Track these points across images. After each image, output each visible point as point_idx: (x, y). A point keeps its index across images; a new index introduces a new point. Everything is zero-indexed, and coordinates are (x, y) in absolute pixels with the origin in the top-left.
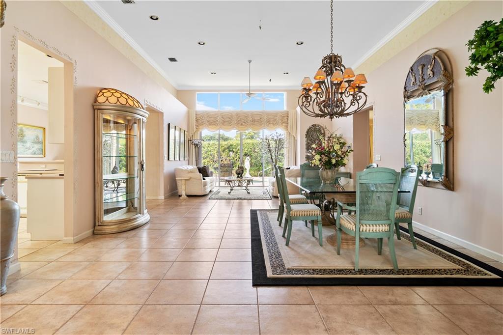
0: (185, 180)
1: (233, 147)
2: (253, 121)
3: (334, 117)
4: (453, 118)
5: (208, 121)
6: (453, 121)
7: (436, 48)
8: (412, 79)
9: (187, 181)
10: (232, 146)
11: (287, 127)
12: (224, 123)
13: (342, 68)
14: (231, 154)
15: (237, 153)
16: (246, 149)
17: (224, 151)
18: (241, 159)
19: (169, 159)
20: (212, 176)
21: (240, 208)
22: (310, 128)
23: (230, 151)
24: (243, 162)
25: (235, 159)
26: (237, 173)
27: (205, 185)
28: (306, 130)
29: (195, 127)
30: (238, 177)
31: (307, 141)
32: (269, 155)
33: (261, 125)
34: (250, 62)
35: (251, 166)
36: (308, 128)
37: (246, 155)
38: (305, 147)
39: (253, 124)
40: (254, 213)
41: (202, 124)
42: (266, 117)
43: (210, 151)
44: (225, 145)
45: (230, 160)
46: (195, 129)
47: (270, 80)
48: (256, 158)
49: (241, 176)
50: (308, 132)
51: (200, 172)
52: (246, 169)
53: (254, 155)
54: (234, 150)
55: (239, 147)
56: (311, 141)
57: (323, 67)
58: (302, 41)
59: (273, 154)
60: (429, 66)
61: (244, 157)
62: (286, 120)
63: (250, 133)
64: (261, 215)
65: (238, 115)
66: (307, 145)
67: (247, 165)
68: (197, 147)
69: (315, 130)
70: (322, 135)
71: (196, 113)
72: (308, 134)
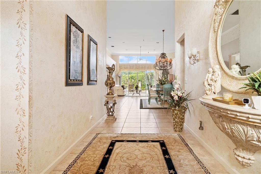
0: (117, 90)
1: (134, 77)
2: (142, 67)
9: (118, 90)
12: (130, 68)
14: (133, 80)
15: (135, 80)
16: (139, 78)
17: (129, 79)
18: (137, 82)
20: (126, 89)
21: (137, 99)
24: (138, 84)
25: (135, 82)
26: (136, 88)
27: (124, 92)
30: (136, 89)
32: (148, 81)
33: (145, 69)
34: (140, 47)
35: (141, 86)
39: (142, 69)
40: (141, 100)
41: (122, 68)
43: (123, 79)
44: (130, 76)
45: (132, 83)
46: (119, 71)
49: (137, 89)
51: (122, 87)
52: (139, 87)
53: (143, 81)
54: (134, 78)
55: (136, 77)
57: (161, 56)
59: (150, 81)
61: (139, 82)
64: (144, 101)
65: (136, 65)
67: (140, 85)
68: (120, 78)
69: (166, 71)
70: (168, 73)
71: (119, 64)
72: (163, 73)
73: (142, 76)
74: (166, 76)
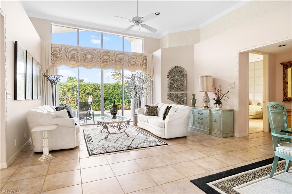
2: (116, 60)
5: (66, 56)
10: (76, 86)
11: (146, 68)
12: (85, 60)
14: (75, 93)
15: (80, 92)
17: (68, 90)
19: (15, 98)
22: (172, 69)
23: (74, 90)
28: (168, 71)
29: (50, 61)
30: (114, 117)
31: (169, 81)
33: (122, 65)
36: (171, 69)
37: (88, 94)
38: (166, 86)
41: (60, 58)
42: (127, 58)
44: (70, 85)
46: (50, 64)
48: (97, 96)
50: (170, 73)
56: (173, 81)
62: (145, 62)
65: (100, 53)
66: (168, 84)
68: (54, 84)
69: (177, 71)
70: (184, 76)
71: (51, 46)
72: (170, 74)
73: (94, 86)
74: (179, 82)
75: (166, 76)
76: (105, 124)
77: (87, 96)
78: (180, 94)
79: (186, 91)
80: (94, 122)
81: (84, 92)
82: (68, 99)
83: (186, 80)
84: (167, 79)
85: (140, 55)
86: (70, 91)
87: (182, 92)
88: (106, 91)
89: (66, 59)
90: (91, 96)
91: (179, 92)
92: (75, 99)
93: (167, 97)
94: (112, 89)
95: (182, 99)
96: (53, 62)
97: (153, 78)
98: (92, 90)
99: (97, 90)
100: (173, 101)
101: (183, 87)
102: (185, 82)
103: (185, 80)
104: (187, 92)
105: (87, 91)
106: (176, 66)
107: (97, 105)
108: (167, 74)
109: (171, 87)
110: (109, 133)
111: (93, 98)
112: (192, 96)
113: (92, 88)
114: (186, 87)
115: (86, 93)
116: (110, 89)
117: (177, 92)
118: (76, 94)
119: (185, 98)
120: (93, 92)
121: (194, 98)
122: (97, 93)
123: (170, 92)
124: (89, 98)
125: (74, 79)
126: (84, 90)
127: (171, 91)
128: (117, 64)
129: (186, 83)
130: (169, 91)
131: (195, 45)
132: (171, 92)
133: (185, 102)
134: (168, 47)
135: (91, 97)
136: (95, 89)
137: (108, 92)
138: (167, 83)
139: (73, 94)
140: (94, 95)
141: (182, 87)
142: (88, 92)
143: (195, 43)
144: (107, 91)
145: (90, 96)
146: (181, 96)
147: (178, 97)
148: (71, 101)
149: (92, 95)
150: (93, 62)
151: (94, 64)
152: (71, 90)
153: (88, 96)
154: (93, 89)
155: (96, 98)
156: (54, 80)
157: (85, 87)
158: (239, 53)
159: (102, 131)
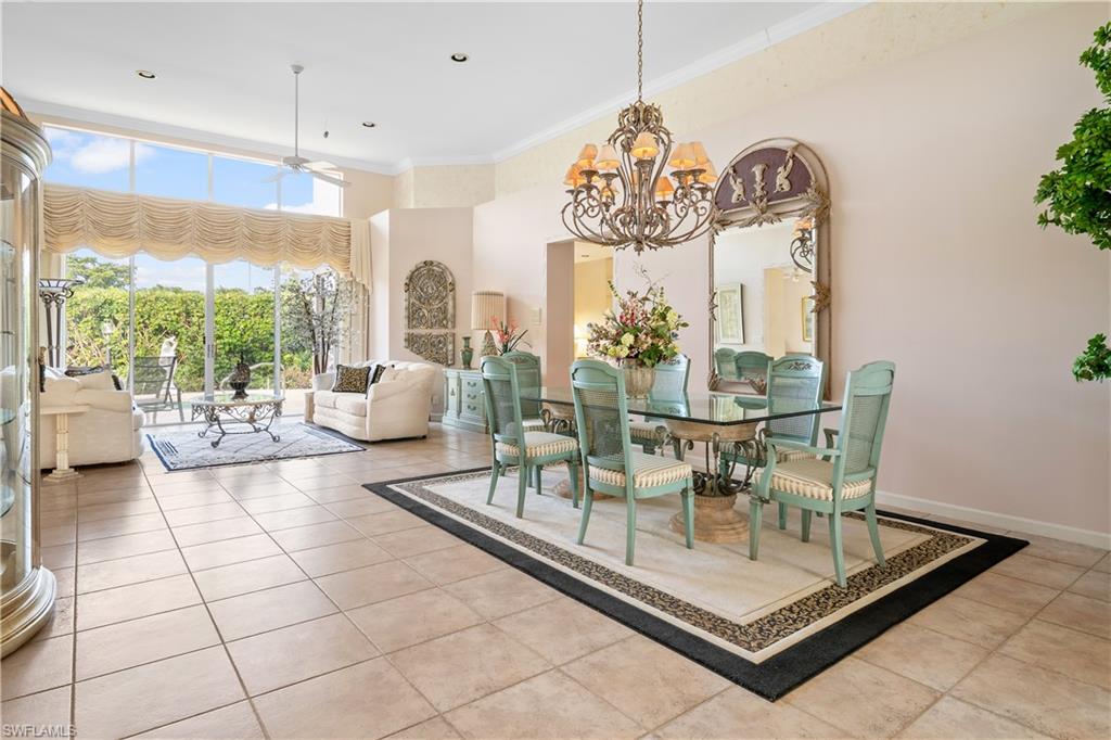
2: (253, 237)
3: (646, 248)
4: (830, 270)
5: (94, 222)
6: (830, 274)
7: (792, 139)
8: (734, 187)
10: (111, 303)
11: (348, 261)
12: (154, 235)
13: (661, 134)
14: (107, 327)
17: (79, 319)
22: (418, 269)
23: (101, 319)
25: (124, 342)
28: (407, 273)
31: (408, 300)
33: (275, 250)
34: (298, 70)
36: (413, 268)
37: (159, 330)
38: (403, 313)
39: (252, 247)
42: (290, 230)
44: (85, 300)
47: (326, 134)
48: (193, 340)
50: (411, 279)
54: (118, 316)
56: (419, 299)
58: (467, 54)
60: (781, 169)
62: (345, 244)
63: (101, 271)
65: (203, 214)
66: (407, 308)
68: (53, 304)
69: (431, 273)
70: (449, 288)
71: (45, 191)
72: (412, 282)
73: (184, 302)
74: (436, 305)
75: (403, 288)
76: (213, 409)
77: (156, 339)
78: (437, 337)
79: (454, 327)
80: (182, 419)
81: (142, 325)
82: (76, 349)
83: (454, 299)
84: (405, 295)
85: (332, 222)
86: (85, 319)
87: (443, 331)
88: (228, 322)
89: (91, 229)
90: (172, 339)
91: (436, 331)
92: (104, 349)
93: (404, 343)
94: (255, 315)
95: (442, 349)
96: (49, 239)
97: (369, 288)
98: (174, 317)
99: (195, 319)
100: (420, 353)
101: (445, 318)
102: (451, 303)
103: (450, 297)
104: (455, 331)
105: (155, 322)
106: (428, 259)
107: (195, 372)
108: (403, 279)
109: (413, 316)
110: (224, 434)
111: (178, 346)
112: (463, 342)
113: (177, 311)
114: (454, 316)
115: (150, 329)
116: (247, 316)
117: (429, 331)
118: (109, 331)
119: (450, 347)
120: (179, 326)
121: (467, 346)
122: (195, 328)
123: (411, 331)
124: (164, 346)
125: (89, 265)
126: (142, 317)
127: (414, 327)
128: (257, 249)
129: (454, 307)
130: (410, 326)
131: (476, 208)
132: (416, 331)
133: (450, 357)
134: (412, 207)
135: (171, 344)
136: (188, 314)
137: (238, 325)
138: (404, 304)
139: (96, 333)
140: (184, 337)
141: (441, 316)
142: (160, 326)
143: (477, 204)
144: (233, 323)
145: (166, 340)
146: (440, 342)
147: (433, 345)
148: (87, 359)
149: (177, 336)
150: (180, 240)
151: (182, 246)
152: (90, 318)
153: (160, 341)
154: (179, 315)
155: (191, 347)
156: (53, 294)
157: (147, 307)
158: (549, 245)
159: (204, 434)
